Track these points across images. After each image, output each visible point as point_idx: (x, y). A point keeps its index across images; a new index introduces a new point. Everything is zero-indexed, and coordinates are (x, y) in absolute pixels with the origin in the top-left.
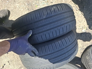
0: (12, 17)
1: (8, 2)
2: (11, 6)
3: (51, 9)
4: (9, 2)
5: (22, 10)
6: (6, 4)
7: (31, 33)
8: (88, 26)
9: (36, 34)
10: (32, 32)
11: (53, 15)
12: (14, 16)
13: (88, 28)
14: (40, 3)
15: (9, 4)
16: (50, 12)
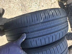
0: (6, 16)
1: (3, 1)
2: (6, 5)
3: (49, 12)
4: (5, 2)
5: (16, 10)
6: (2, 3)
7: (25, 38)
8: (71, 29)
9: (30, 38)
10: (26, 36)
11: (51, 19)
12: (8, 15)
13: (71, 30)
14: (33, 5)
15: (4, 3)
16: (48, 16)
